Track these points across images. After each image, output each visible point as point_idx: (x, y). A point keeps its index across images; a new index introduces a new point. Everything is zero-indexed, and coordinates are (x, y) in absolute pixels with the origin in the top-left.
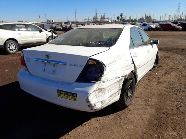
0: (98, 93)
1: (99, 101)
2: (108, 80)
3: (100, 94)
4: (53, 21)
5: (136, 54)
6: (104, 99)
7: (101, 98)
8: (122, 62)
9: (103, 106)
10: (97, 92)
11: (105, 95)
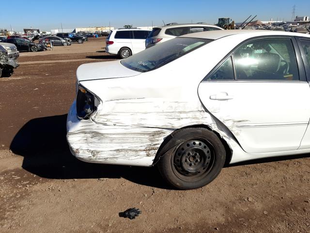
0: (92, 138)
1: (90, 149)
2: (117, 124)
3: (93, 140)
4: (306, 19)
5: (227, 95)
6: (99, 150)
7: (94, 146)
8: (164, 102)
9: (92, 158)
10: (89, 135)
11: (101, 144)
